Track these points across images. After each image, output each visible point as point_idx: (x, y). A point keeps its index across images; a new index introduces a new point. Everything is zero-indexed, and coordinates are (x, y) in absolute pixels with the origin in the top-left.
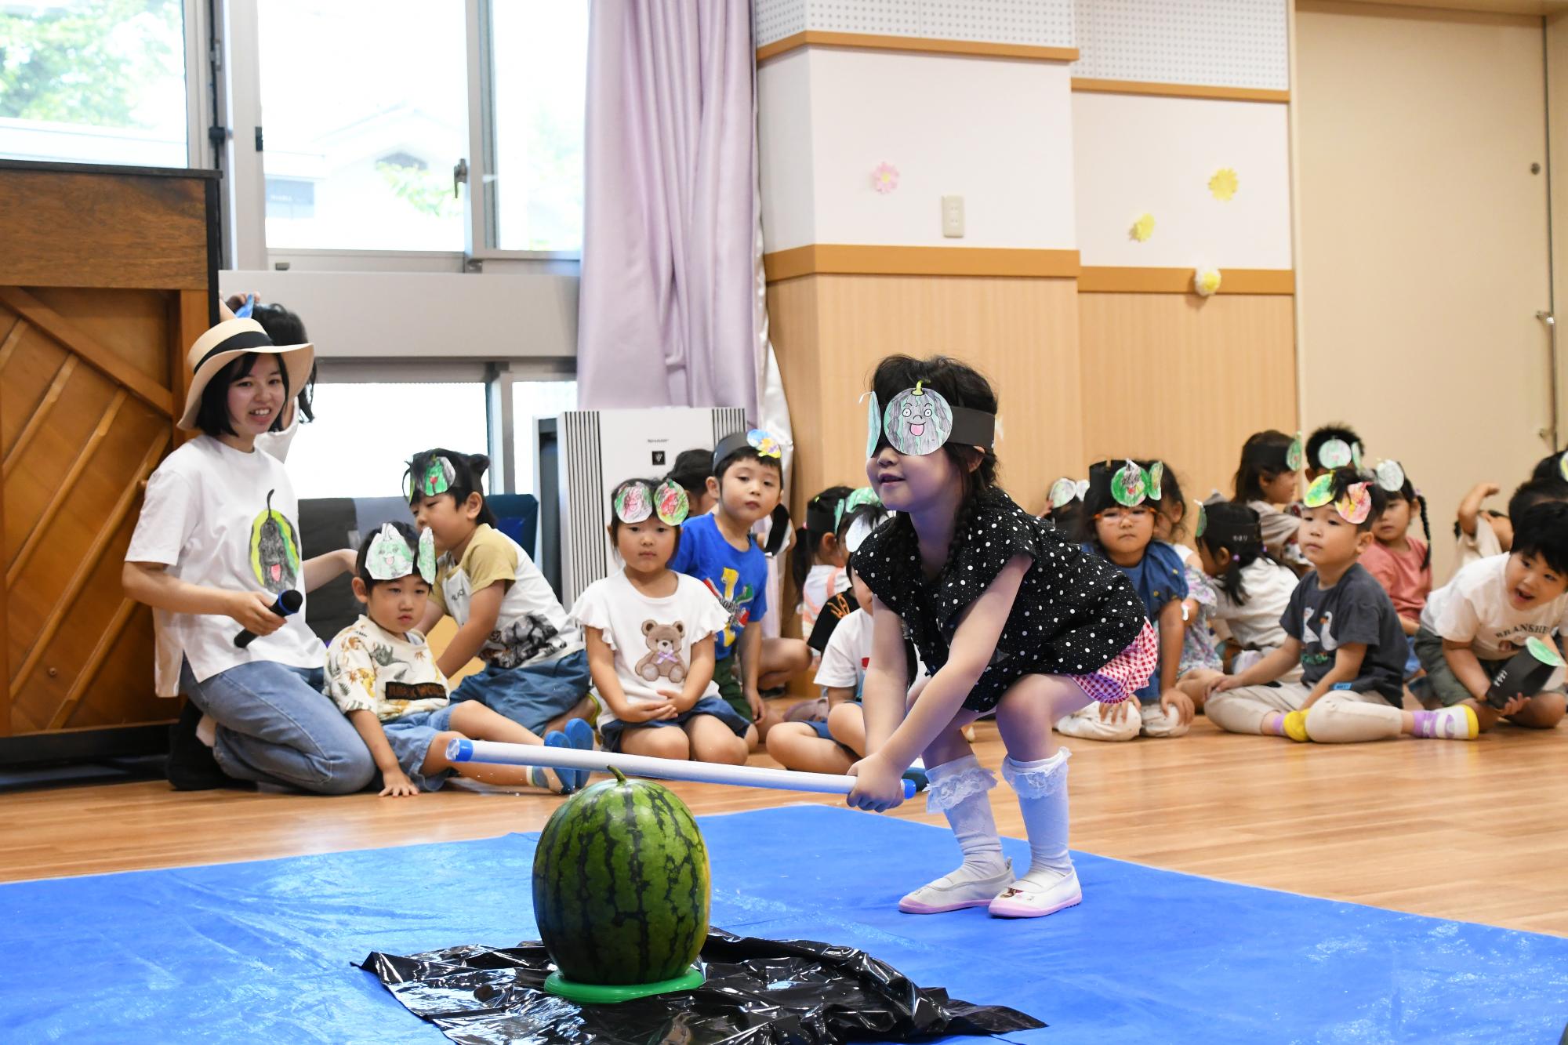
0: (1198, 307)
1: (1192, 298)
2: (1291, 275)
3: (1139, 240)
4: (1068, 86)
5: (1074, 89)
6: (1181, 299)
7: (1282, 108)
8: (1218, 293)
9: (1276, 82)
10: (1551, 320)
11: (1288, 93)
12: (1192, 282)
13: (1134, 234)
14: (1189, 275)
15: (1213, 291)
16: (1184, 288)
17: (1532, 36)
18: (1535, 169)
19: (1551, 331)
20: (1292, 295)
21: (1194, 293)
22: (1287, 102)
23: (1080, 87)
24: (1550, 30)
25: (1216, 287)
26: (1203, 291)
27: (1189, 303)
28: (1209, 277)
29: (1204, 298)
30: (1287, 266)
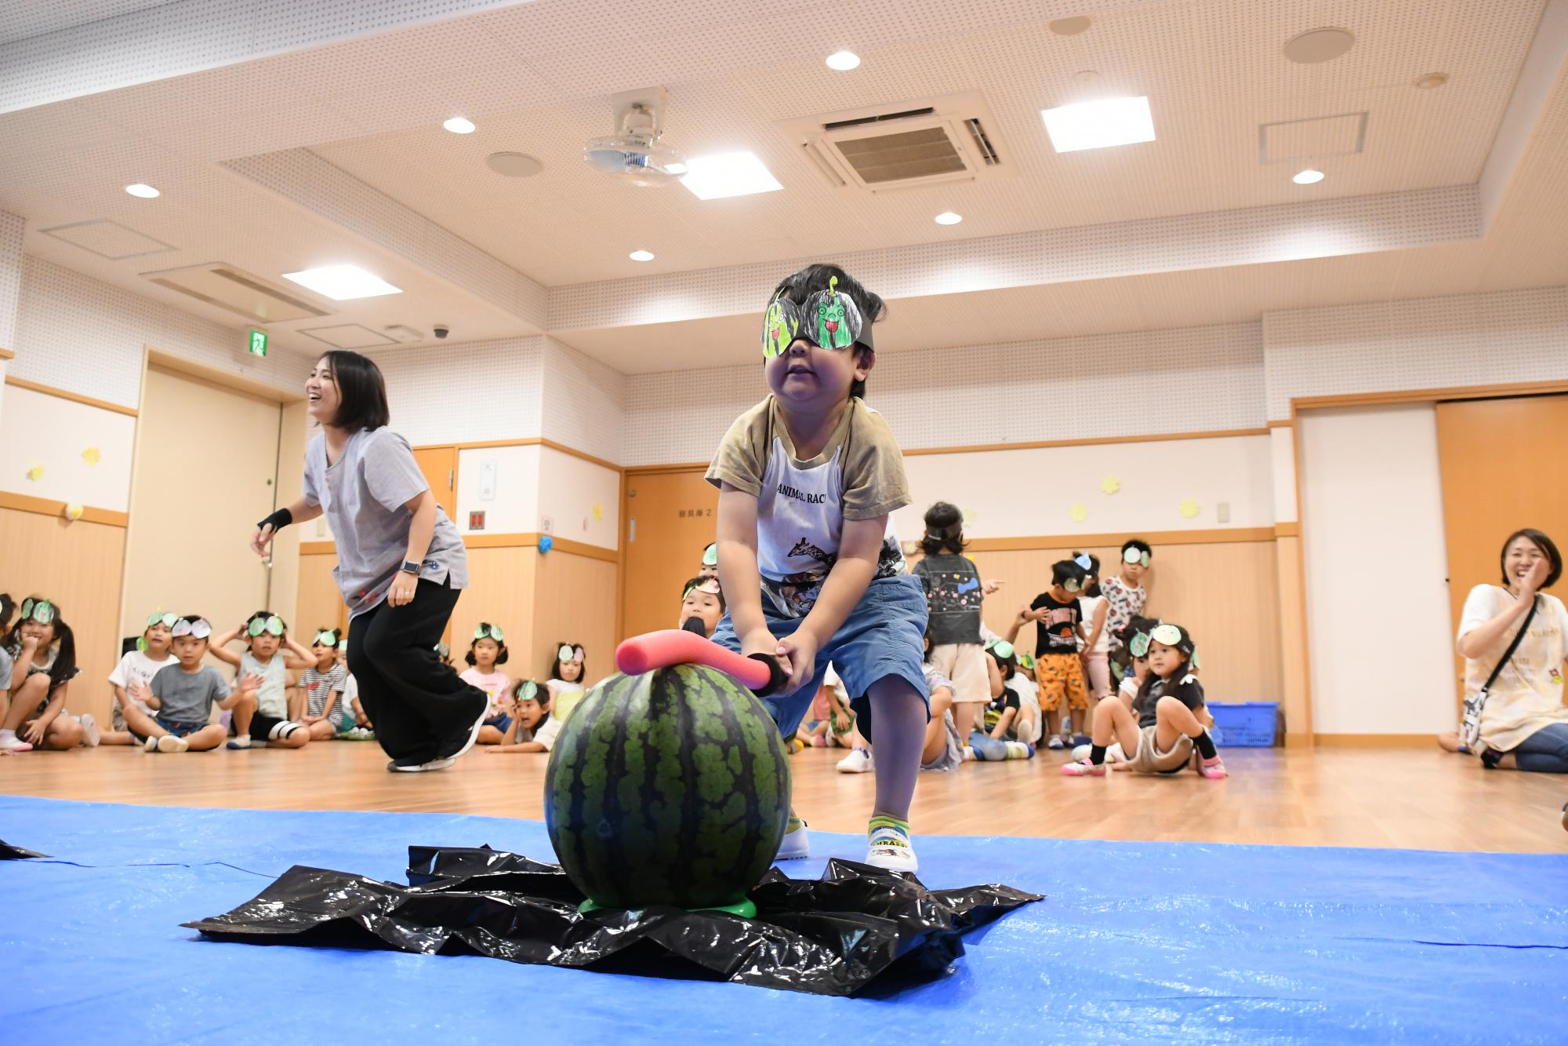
0: (66, 526)
1: (62, 520)
2: (127, 516)
3: (33, 480)
4: (4, 380)
5: (7, 382)
6: (55, 520)
7: (133, 419)
8: (79, 520)
9: (132, 403)
10: (270, 565)
11: (138, 411)
12: (64, 510)
13: (30, 475)
14: (62, 506)
15: (77, 518)
16: (58, 513)
17: (276, 411)
18: (269, 482)
19: (270, 570)
20: (126, 527)
21: (64, 517)
22: (136, 416)
23: (10, 382)
24: (284, 410)
25: (79, 516)
26: (71, 517)
27: (60, 522)
28: (75, 509)
29: (72, 521)
30: (124, 510)
